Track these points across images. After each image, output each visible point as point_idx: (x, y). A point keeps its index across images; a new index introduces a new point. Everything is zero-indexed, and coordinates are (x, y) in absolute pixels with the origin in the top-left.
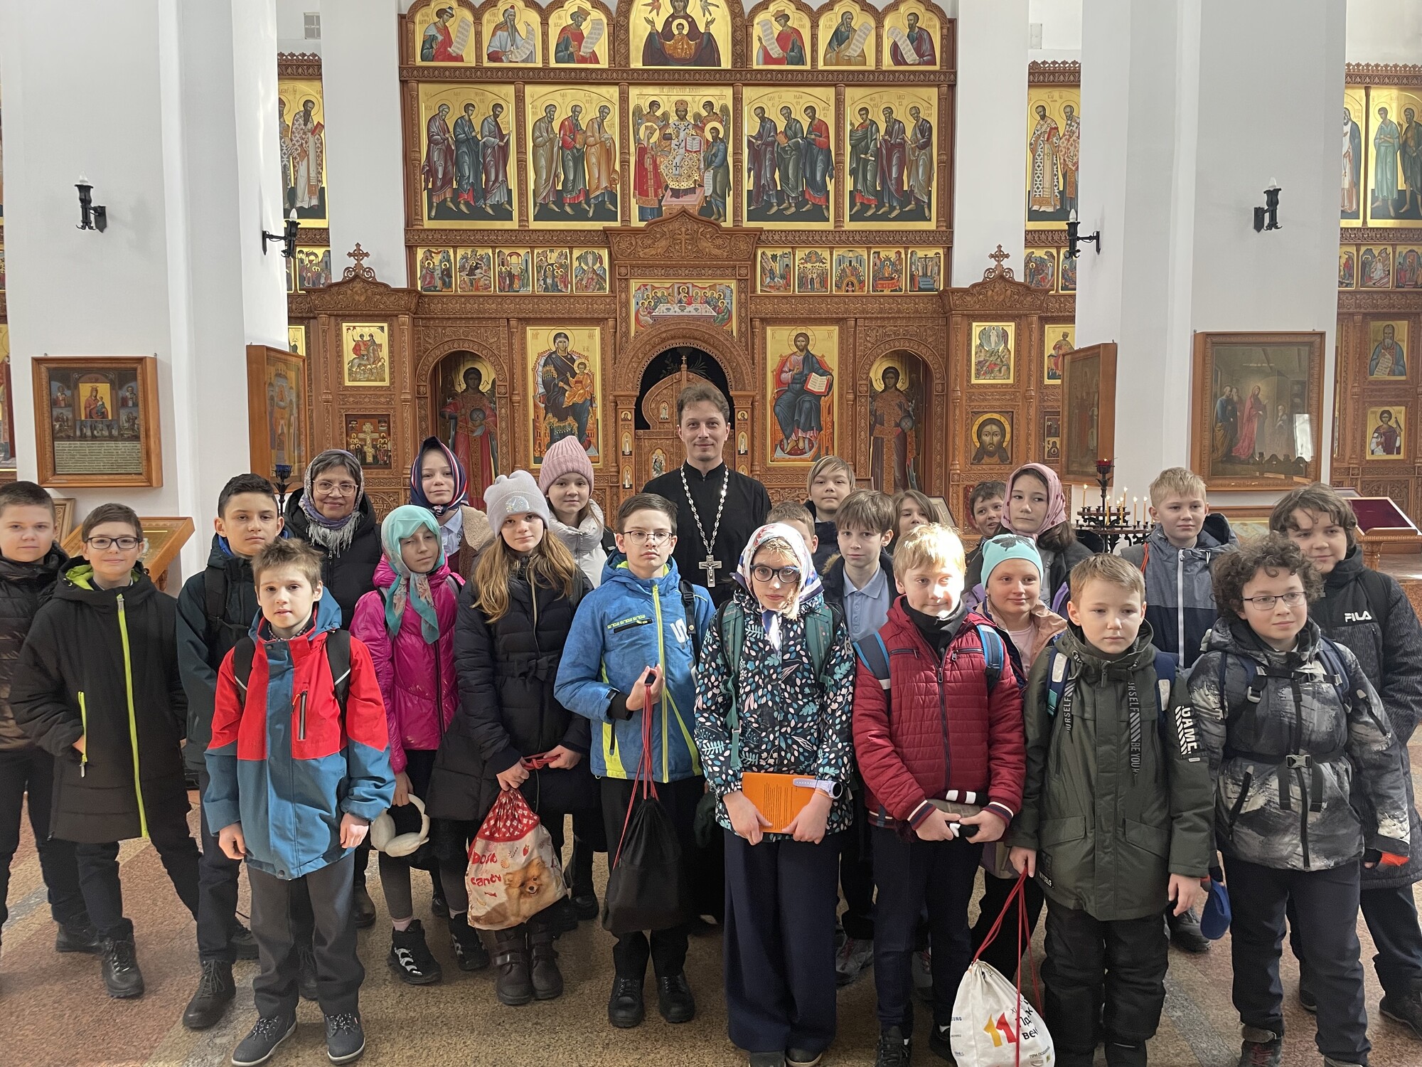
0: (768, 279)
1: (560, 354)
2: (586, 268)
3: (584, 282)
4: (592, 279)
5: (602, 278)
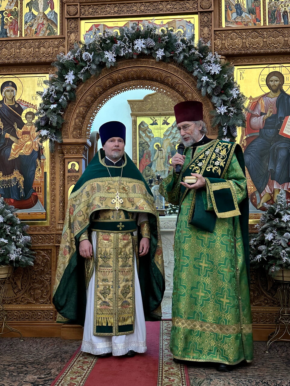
0: (235, 15)
1: (7, 103)
2: (36, 13)
3: (34, 28)
4: (43, 24)
5: (52, 22)
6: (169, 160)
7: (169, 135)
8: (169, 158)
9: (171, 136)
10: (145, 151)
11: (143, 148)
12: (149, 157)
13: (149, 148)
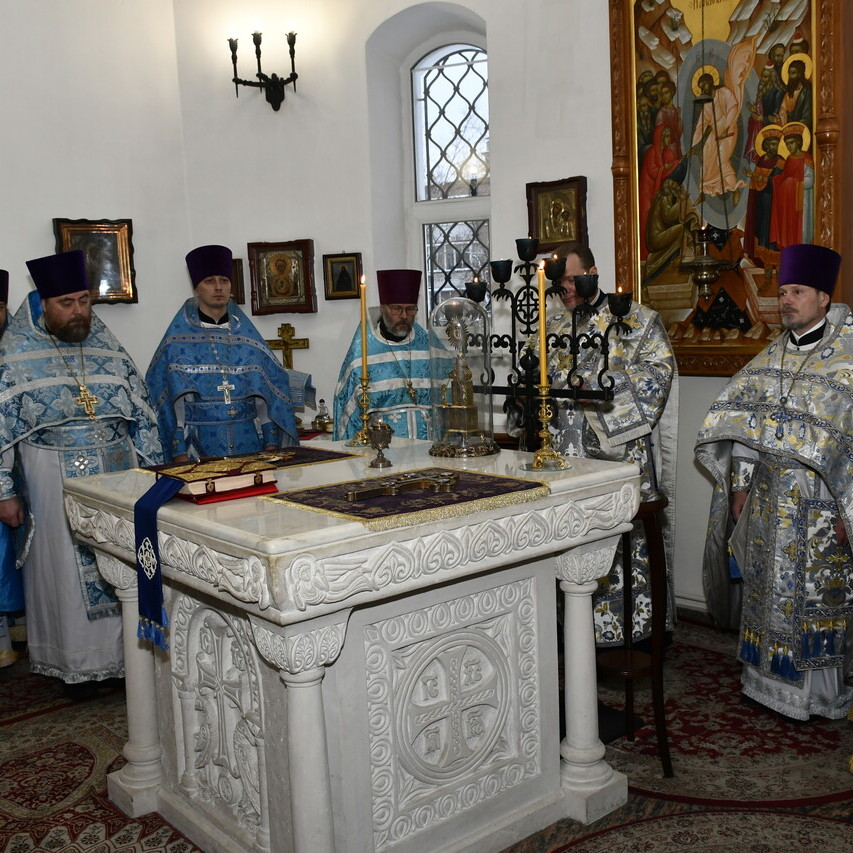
6: (751, 140)
7: (752, 20)
8: (753, 126)
9: (759, 24)
10: (660, 115)
11: (653, 99)
12: (675, 139)
13: (672, 97)
